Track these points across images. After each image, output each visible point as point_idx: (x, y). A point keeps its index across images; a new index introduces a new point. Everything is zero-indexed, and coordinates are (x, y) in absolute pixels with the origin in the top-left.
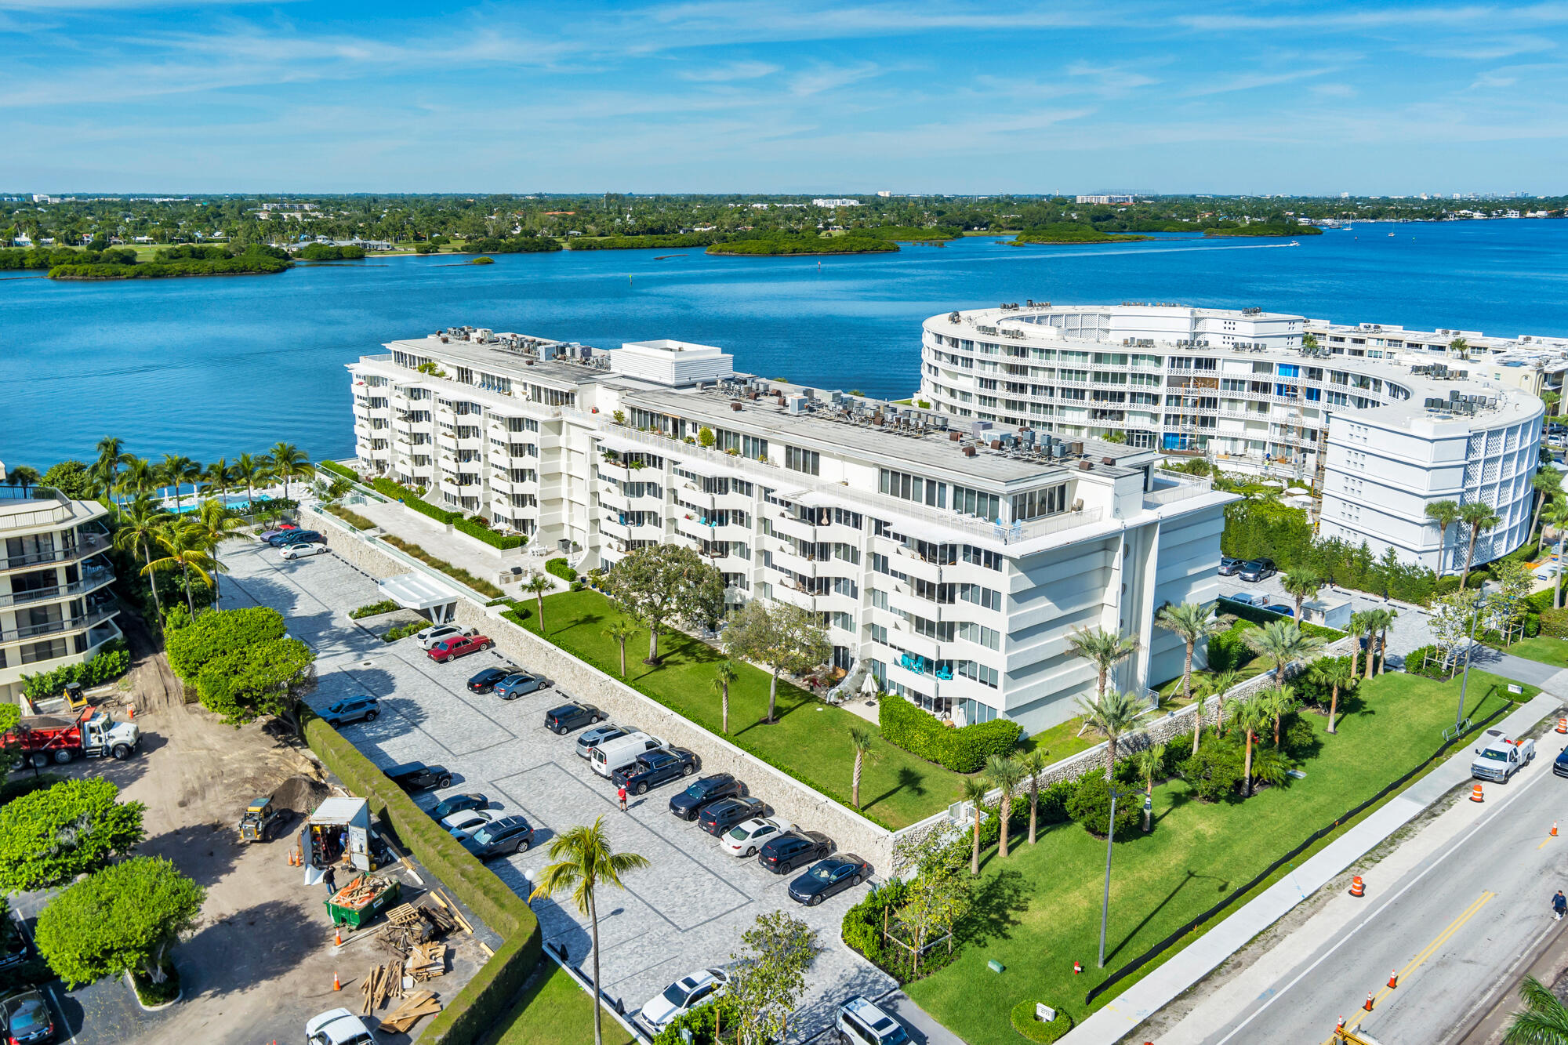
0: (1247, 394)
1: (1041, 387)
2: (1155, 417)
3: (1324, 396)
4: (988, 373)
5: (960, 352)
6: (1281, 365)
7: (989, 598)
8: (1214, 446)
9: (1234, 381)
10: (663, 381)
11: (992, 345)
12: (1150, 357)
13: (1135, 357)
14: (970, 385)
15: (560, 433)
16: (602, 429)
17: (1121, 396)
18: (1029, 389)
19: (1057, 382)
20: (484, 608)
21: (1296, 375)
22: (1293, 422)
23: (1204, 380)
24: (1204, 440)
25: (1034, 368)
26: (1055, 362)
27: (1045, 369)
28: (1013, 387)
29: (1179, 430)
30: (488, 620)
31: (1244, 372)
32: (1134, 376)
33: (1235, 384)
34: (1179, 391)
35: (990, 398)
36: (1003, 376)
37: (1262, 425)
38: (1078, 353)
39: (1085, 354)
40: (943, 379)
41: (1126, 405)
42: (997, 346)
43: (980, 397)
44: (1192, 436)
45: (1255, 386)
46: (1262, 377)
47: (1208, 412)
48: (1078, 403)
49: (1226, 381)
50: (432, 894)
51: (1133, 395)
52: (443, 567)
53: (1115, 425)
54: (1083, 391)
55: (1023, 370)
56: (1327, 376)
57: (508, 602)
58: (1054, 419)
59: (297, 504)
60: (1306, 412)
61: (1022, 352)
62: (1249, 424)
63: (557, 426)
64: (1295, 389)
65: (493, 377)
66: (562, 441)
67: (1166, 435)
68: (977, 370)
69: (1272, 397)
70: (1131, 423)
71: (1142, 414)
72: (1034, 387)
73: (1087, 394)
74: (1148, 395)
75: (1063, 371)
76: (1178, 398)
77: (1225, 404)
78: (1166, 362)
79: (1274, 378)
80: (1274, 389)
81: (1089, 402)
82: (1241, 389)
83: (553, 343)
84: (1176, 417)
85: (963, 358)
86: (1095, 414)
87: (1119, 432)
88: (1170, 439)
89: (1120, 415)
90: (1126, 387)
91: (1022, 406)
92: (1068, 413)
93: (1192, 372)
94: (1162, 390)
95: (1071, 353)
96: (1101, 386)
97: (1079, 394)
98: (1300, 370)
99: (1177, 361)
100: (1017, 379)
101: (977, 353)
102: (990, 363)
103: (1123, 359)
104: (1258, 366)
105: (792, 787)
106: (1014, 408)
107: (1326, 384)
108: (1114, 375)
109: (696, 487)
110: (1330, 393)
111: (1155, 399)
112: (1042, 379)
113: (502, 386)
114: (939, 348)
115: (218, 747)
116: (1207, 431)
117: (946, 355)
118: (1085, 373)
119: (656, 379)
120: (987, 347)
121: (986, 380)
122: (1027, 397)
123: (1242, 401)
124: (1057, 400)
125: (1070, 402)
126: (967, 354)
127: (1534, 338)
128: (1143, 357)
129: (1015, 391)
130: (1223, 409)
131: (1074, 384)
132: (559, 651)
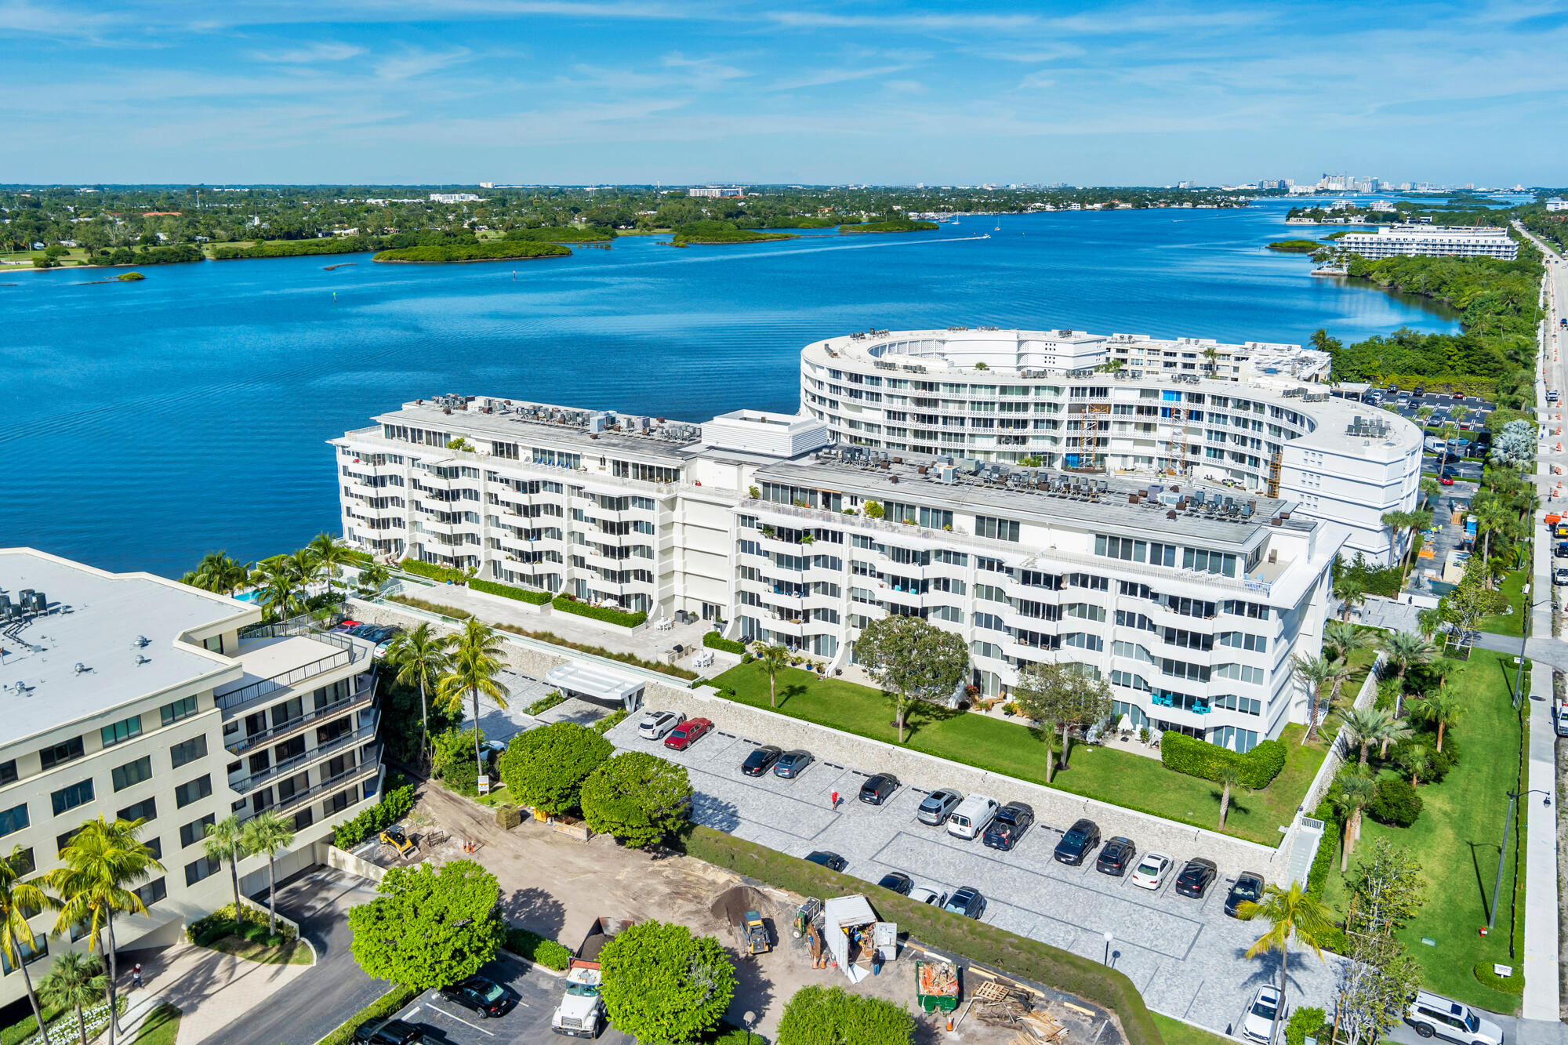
0: (1135, 417)
1: (951, 418)
2: (1055, 440)
3: (1206, 417)
4: (897, 406)
5: (864, 386)
6: (1165, 392)
7: (1252, 642)
8: (1109, 462)
9: (1124, 406)
10: (775, 453)
11: (900, 381)
12: (1050, 388)
13: (1038, 388)
14: (879, 418)
15: (673, 509)
16: (743, 505)
17: (1024, 423)
18: (940, 420)
19: (967, 412)
20: (690, 690)
21: (1179, 399)
22: (1179, 439)
23: (1098, 406)
24: (1101, 458)
25: (945, 401)
26: (966, 395)
27: (955, 401)
28: (922, 418)
29: (1077, 450)
30: (703, 702)
31: (1133, 398)
32: (1036, 404)
33: (1124, 408)
34: (1077, 417)
35: (899, 429)
36: (911, 408)
37: (1152, 443)
38: (986, 387)
39: (993, 387)
40: (842, 411)
41: (1030, 430)
42: (906, 381)
43: (889, 428)
44: (1090, 455)
45: (1140, 410)
46: (1146, 402)
47: (1102, 434)
48: (988, 431)
49: (1116, 406)
50: (971, 969)
51: (1036, 421)
52: (601, 652)
53: (1020, 448)
54: (992, 420)
55: (934, 403)
56: (1208, 400)
57: (706, 682)
58: (966, 445)
59: (344, 598)
60: (1188, 430)
61: (930, 386)
62: (1137, 442)
63: (671, 503)
64: (1178, 411)
65: (552, 453)
66: (677, 516)
67: (1068, 455)
68: (885, 404)
69: (1157, 419)
70: (1032, 446)
71: (1043, 437)
72: (945, 418)
73: (996, 423)
74: (1049, 421)
75: (973, 403)
76: (1076, 422)
77: (1117, 426)
78: (1067, 391)
79: (1160, 402)
80: (1160, 412)
81: (997, 429)
82: (1130, 413)
83: (601, 415)
84: (1075, 439)
85: (867, 393)
86: (1001, 439)
87: (1023, 454)
88: (1070, 458)
89: (1023, 440)
90: (1030, 414)
91: (932, 435)
92: (977, 439)
93: (1088, 400)
94: (1063, 415)
95: (980, 386)
96: (1006, 415)
97: (989, 423)
98: (1183, 396)
99: (1076, 391)
100: (926, 410)
101: (884, 388)
102: (898, 397)
103: (1025, 390)
104: (1144, 392)
105: (1155, 824)
106: (923, 437)
107: (1207, 407)
108: (1018, 405)
109: (887, 558)
110: (1211, 415)
111: (1055, 424)
112: (953, 410)
113: (570, 460)
114: (835, 382)
115: (597, 868)
116: (1101, 450)
117: (845, 389)
118: (993, 403)
119: (770, 452)
120: (894, 382)
121: (895, 413)
122: (939, 427)
123: (1131, 423)
124: (968, 428)
125: (981, 430)
126: (874, 389)
127: (1260, 345)
128: (1044, 388)
129: (923, 421)
130: (1113, 431)
131: (983, 414)
132: (812, 725)
